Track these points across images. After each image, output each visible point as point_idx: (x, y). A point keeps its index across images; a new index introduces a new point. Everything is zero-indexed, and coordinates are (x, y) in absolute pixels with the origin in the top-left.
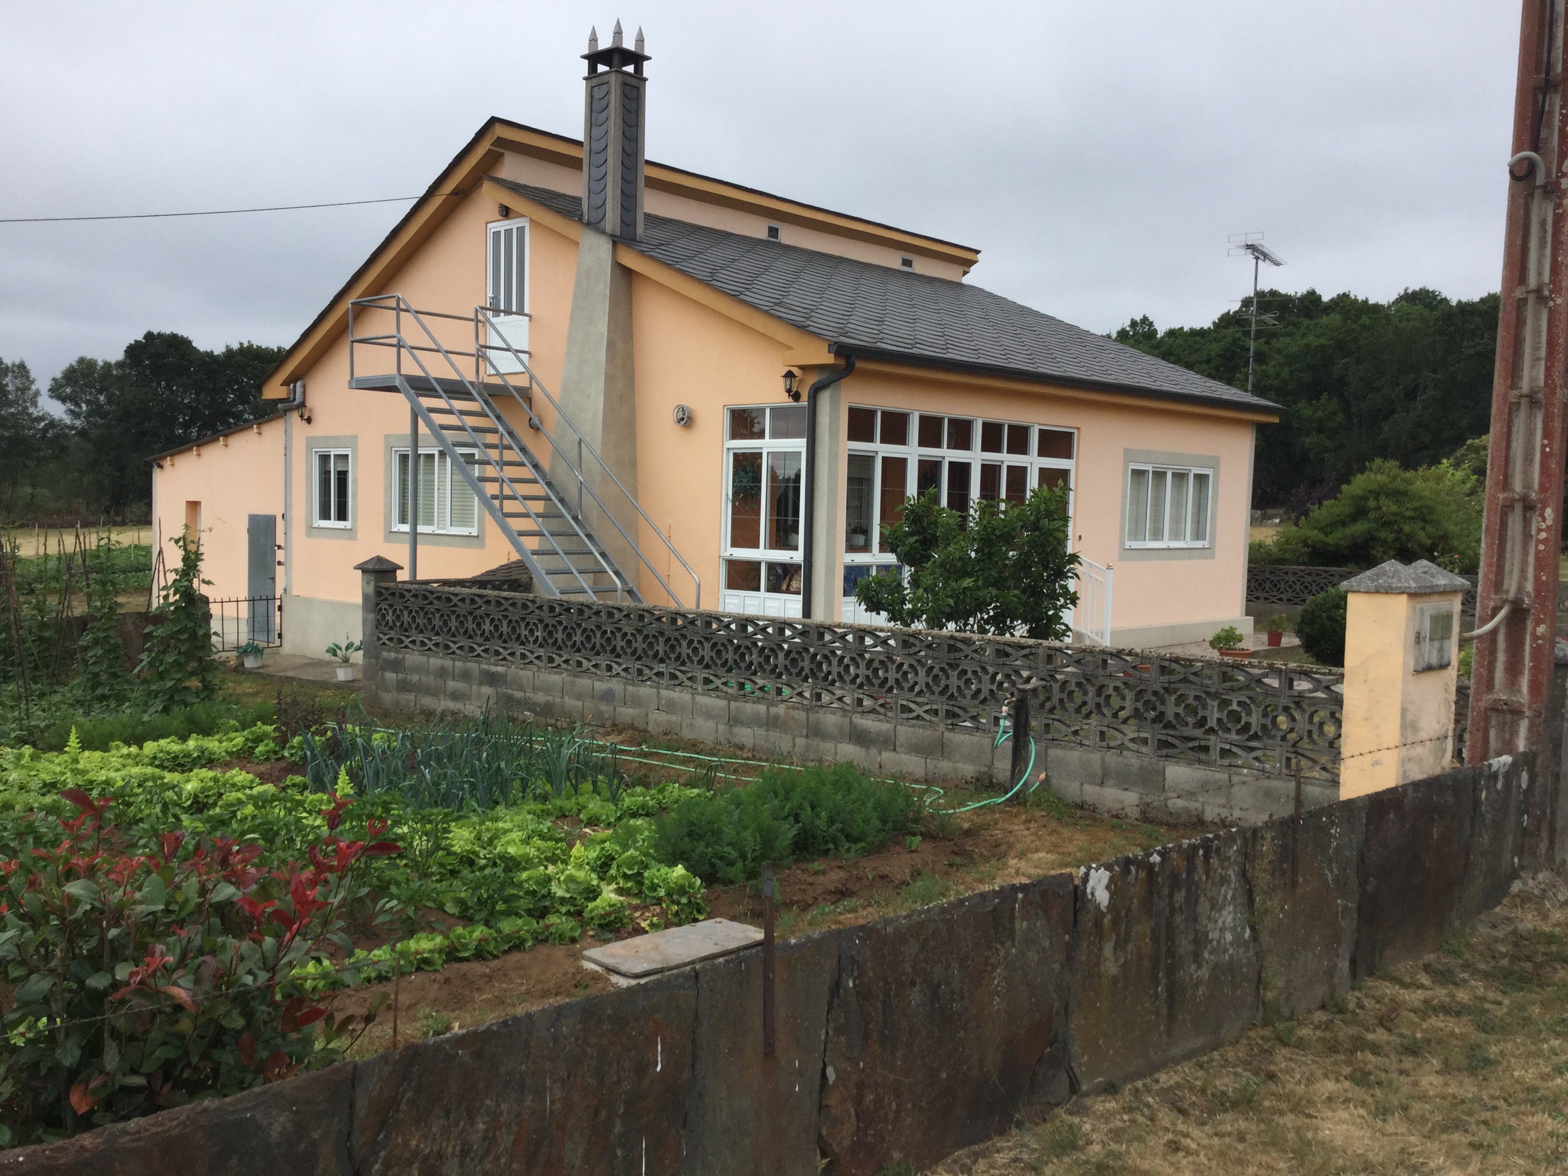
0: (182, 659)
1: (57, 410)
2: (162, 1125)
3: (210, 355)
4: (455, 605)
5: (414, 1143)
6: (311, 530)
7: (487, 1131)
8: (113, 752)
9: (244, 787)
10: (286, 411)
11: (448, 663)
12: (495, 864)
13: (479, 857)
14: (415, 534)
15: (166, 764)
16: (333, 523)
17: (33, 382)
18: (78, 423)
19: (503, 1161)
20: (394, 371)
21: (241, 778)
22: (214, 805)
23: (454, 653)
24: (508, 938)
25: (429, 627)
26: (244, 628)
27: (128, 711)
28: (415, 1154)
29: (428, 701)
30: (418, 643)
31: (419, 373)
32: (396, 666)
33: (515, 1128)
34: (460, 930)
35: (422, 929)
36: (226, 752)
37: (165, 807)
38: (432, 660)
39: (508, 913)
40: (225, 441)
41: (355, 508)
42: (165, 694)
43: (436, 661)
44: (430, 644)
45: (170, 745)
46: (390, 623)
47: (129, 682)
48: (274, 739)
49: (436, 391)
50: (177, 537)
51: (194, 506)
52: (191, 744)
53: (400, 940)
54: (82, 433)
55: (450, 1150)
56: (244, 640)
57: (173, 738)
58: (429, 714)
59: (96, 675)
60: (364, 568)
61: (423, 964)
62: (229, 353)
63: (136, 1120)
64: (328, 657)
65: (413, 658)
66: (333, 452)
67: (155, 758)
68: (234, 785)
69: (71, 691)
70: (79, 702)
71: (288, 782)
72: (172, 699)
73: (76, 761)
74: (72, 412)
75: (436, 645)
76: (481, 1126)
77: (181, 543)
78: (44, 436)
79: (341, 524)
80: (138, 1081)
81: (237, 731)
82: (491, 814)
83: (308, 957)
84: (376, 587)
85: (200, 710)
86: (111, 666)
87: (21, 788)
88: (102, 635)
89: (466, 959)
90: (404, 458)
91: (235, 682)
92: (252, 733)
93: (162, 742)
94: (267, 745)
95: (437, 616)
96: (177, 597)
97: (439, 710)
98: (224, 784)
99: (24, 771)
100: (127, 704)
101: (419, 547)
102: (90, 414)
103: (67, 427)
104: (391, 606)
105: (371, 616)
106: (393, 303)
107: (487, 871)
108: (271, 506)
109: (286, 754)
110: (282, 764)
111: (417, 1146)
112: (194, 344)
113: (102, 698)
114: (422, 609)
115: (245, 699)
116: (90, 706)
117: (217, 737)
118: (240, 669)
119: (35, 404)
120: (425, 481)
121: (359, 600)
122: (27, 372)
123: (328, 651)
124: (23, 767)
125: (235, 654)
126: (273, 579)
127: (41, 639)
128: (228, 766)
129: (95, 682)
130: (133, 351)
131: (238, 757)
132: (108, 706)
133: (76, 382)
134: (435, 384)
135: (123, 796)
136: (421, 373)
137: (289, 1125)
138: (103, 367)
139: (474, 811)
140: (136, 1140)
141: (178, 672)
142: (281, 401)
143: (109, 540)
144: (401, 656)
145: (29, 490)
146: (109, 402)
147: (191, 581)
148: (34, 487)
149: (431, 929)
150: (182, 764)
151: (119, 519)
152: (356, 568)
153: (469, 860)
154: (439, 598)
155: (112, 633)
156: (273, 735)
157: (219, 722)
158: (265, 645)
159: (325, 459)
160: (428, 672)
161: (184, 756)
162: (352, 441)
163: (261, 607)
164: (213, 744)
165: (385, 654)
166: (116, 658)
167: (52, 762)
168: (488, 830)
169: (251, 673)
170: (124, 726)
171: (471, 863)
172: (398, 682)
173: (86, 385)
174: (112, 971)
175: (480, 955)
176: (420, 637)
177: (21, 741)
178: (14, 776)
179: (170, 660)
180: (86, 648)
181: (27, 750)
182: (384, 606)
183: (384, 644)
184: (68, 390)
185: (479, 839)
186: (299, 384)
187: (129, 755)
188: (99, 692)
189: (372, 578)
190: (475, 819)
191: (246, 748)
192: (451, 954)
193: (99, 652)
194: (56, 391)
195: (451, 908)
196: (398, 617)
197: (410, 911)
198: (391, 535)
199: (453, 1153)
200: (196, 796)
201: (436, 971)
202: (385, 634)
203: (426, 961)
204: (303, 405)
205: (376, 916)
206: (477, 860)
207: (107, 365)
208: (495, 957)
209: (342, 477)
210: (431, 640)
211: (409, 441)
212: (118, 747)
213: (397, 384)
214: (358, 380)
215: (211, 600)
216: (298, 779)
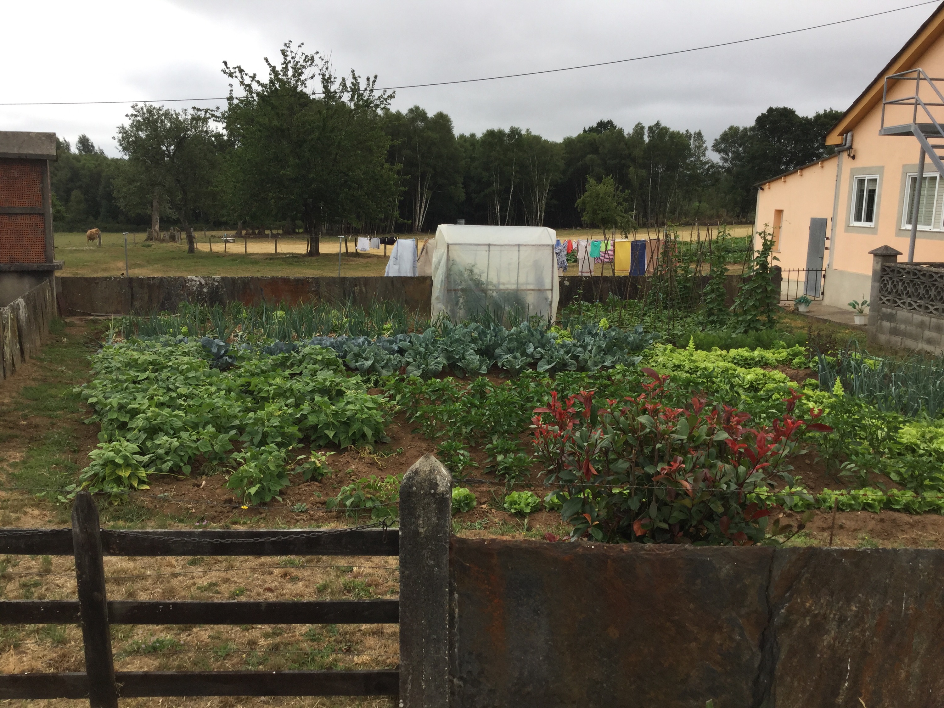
0: (758, 304)
1: (715, 157)
2: (662, 551)
3: (806, 119)
4: (936, 280)
5: (808, 604)
6: (848, 228)
7: (858, 612)
8: (712, 353)
9: (779, 381)
10: (839, 152)
11: (926, 319)
12: (930, 455)
13: (920, 448)
14: (915, 231)
15: (740, 362)
16: (863, 224)
17: (704, 143)
18: (726, 165)
19: (867, 633)
20: (911, 121)
21: (778, 376)
22: (761, 389)
23: (931, 312)
24: (930, 504)
25: (915, 294)
26: (802, 288)
27: (725, 331)
28: (808, 611)
29: (910, 343)
30: (907, 304)
31: (929, 121)
32: (891, 318)
33: (877, 617)
34: (895, 491)
35: (870, 485)
36: (776, 360)
37: (732, 386)
38: (915, 316)
39: (932, 488)
40: (801, 172)
41: (878, 213)
42: (746, 323)
43: (918, 317)
44: (915, 305)
45: (744, 352)
46: (889, 290)
47: (728, 314)
48: (805, 356)
49: (939, 133)
50: (760, 232)
51: (779, 213)
52: (756, 353)
53: (854, 489)
54: (728, 170)
55: (832, 616)
56: (801, 293)
57: (747, 348)
58: (910, 352)
59: (711, 309)
60: (875, 253)
61: (867, 507)
62: (818, 117)
63: (649, 544)
64: (850, 308)
65: (903, 313)
66: (867, 177)
67: (735, 358)
68: (774, 380)
69: (697, 317)
70: (700, 323)
71: (807, 383)
72: (750, 326)
73: (692, 355)
74: (723, 158)
75: (920, 306)
76: (854, 608)
77: (763, 235)
78: (707, 173)
79: (868, 224)
80: (665, 526)
81: (784, 348)
82: (937, 422)
83: (764, 482)
84: (882, 265)
85: (764, 333)
86: (719, 305)
87: (664, 366)
88: (715, 287)
89: (898, 510)
90: (914, 180)
91: (792, 319)
92: (793, 351)
93: (740, 350)
94: (800, 359)
95: (922, 287)
96: (758, 267)
97: (917, 349)
98: (769, 378)
99: (666, 357)
100: (725, 327)
101: (917, 240)
102: (733, 159)
103: (720, 167)
104: (891, 278)
105: (877, 285)
106: (915, 75)
107: (924, 458)
108: (825, 213)
109: (811, 365)
110: (808, 371)
111: (810, 607)
112: (796, 113)
113: (713, 322)
114: (912, 281)
115: (795, 330)
116: (706, 326)
117: (772, 350)
118: (795, 312)
119: (704, 155)
120: (928, 195)
121: (870, 273)
122: (702, 137)
123: (850, 304)
124: (666, 355)
125: (794, 303)
126: (822, 258)
127: (685, 287)
128: (775, 368)
129: (710, 313)
130: (761, 120)
131: (783, 364)
132: (715, 327)
133: (728, 140)
134: (939, 128)
135: (711, 378)
136: (930, 121)
137: (731, 572)
138: (742, 131)
139: (925, 418)
140: (647, 554)
141: (755, 311)
142: (837, 146)
143: (724, 232)
144: (894, 312)
145: (697, 204)
146: (744, 152)
147: (766, 258)
148: (700, 202)
149: (875, 486)
150: (747, 364)
151: (744, 220)
152: (870, 253)
153: (912, 449)
154: (924, 275)
155: (721, 286)
156: (805, 353)
157: (775, 342)
158: (813, 298)
159: (861, 182)
160: (911, 323)
161: (751, 359)
162: (880, 170)
163: (812, 275)
164: (769, 355)
165: (884, 310)
166: (722, 300)
167: (680, 354)
168: (930, 432)
169: (801, 315)
170: (721, 339)
171: (913, 451)
172: (890, 328)
173: (732, 142)
174: (656, 466)
175: (907, 509)
176: (909, 300)
177: (668, 341)
178: (661, 359)
179: (751, 304)
180: (706, 294)
181: (670, 346)
182: (886, 278)
183: (884, 303)
184: (723, 146)
185: (923, 437)
186: (849, 134)
187: (721, 355)
188: (711, 318)
189: (880, 260)
190: (925, 424)
191: (788, 359)
192: (888, 505)
193: (713, 296)
194: (717, 147)
195: (894, 476)
196: (895, 286)
197: (863, 472)
198: (900, 231)
199: (834, 619)
200: (752, 383)
201: (875, 512)
202: (885, 297)
203: (870, 505)
204: (850, 147)
205: (841, 471)
206: (918, 450)
207: (745, 129)
208: (918, 514)
209: (872, 193)
210: (916, 302)
211: (917, 169)
212: (716, 350)
213: (912, 130)
214: (886, 130)
215: (783, 269)
216: (813, 381)
